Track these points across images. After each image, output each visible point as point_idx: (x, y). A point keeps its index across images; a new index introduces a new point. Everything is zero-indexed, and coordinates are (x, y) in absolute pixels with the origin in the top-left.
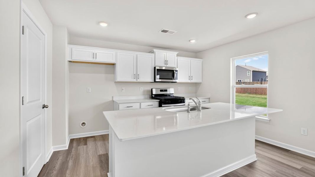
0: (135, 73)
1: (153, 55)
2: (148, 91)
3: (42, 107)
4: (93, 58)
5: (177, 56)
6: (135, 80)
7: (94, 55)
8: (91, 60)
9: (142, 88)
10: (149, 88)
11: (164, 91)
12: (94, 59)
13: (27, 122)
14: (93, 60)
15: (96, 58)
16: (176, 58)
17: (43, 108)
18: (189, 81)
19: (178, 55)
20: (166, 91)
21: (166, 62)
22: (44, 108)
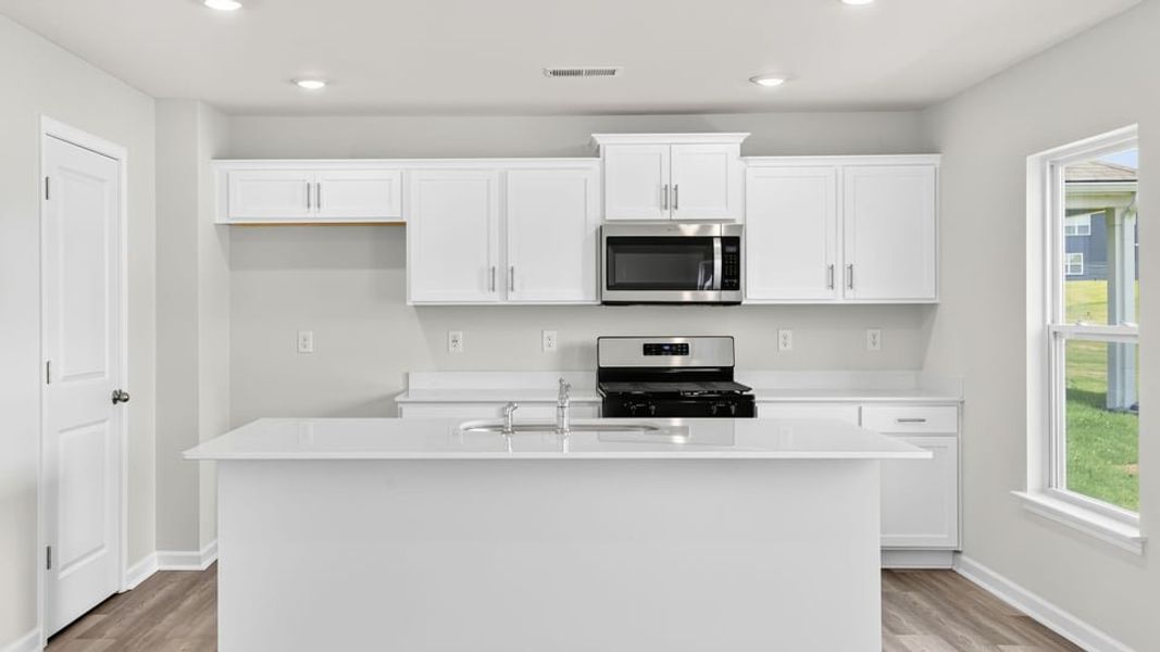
0: (495, 262)
2: (584, 349)
3: (111, 397)
4: (309, 205)
5: (744, 153)
6: (496, 298)
7: (312, 194)
8: (299, 213)
9: (554, 334)
10: (585, 333)
11: (667, 353)
12: (312, 207)
13: (62, 431)
14: (309, 216)
15: (319, 206)
16: (737, 164)
17: (115, 401)
19: (747, 151)
20: (682, 350)
21: (669, 196)
22: (119, 403)
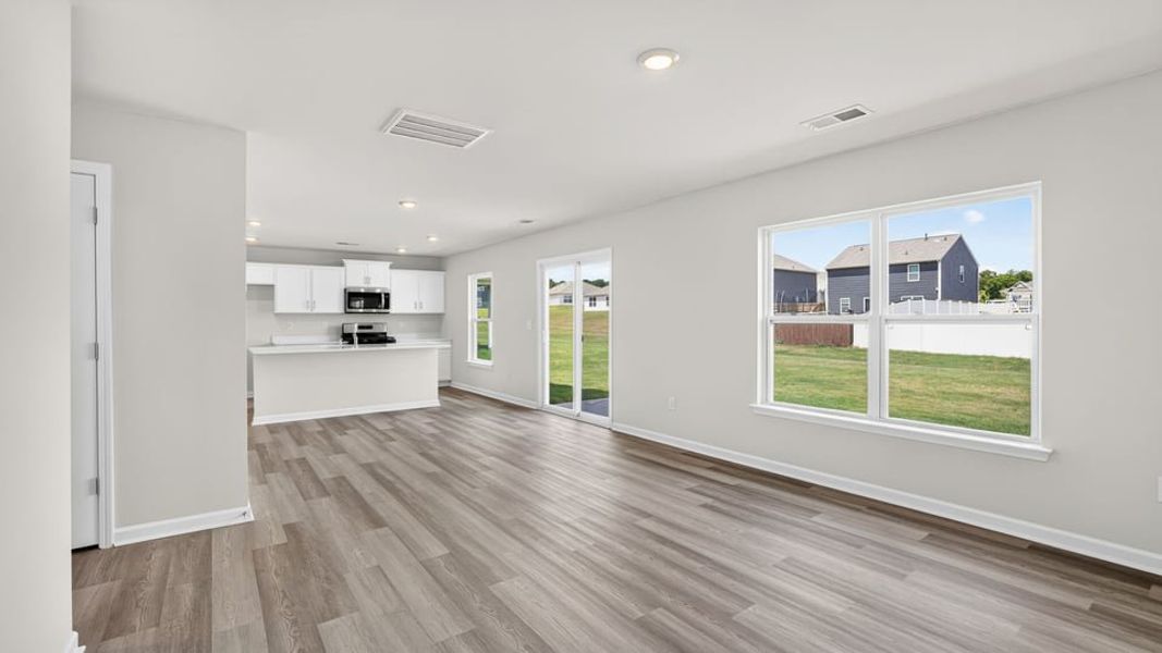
0: (309, 299)
1: (342, 268)
2: (337, 328)
5: (390, 269)
6: (309, 311)
9: (326, 323)
10: (338, 322)
11: (365, 328)
16: (388, 271)
18: (415, 311)
19: (391, 267)
20: (370, 327)
21: (367, 280)
